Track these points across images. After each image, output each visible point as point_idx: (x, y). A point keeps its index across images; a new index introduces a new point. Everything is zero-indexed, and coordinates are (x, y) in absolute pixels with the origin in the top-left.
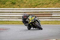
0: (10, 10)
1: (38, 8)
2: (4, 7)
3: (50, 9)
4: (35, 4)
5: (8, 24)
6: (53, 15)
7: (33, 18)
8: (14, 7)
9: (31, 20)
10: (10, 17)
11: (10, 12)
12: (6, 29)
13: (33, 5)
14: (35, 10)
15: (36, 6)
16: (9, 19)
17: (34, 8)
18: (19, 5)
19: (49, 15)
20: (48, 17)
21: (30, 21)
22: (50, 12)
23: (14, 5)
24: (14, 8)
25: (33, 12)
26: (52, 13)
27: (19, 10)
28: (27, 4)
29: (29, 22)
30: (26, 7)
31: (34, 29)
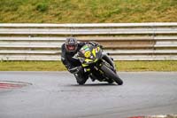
0: (32, 30)
1: (113, 22)
2: (13, 20)
3: (149, 27)
4: (105, 11)
5: (27, 69)
6: (158, 43)
7: (93, 52)
8: (44, 19)
9: (89, 58)
10: (33, 49)
11: (32, 36)
12: (18, 86)
13: (100, 12)
14: (104, 28)
15: (109, 16)
16: (28, 56)
17: (103, 22)
18: (58, 15)
19: (147, 42)
20: (145, 48)
21: (87, 61)
22: (150, 35)
23: (44, 15)
24: (43, 22)
25: (99, 35)
26: (156, 38)
27: (57, 28)
28: (82, 12)
29: (84, 62)
30: (78, 19)
31: (97, 82)
